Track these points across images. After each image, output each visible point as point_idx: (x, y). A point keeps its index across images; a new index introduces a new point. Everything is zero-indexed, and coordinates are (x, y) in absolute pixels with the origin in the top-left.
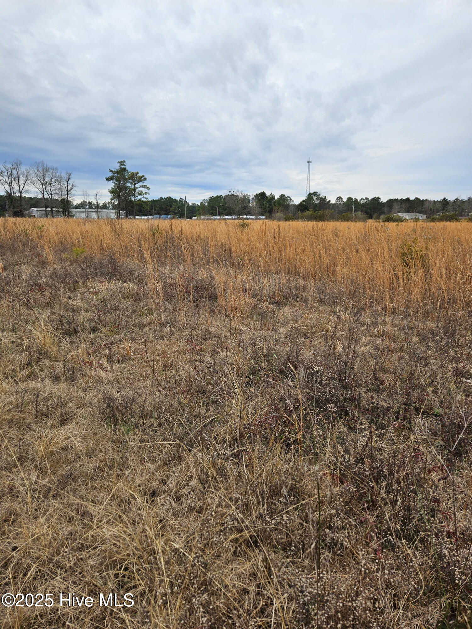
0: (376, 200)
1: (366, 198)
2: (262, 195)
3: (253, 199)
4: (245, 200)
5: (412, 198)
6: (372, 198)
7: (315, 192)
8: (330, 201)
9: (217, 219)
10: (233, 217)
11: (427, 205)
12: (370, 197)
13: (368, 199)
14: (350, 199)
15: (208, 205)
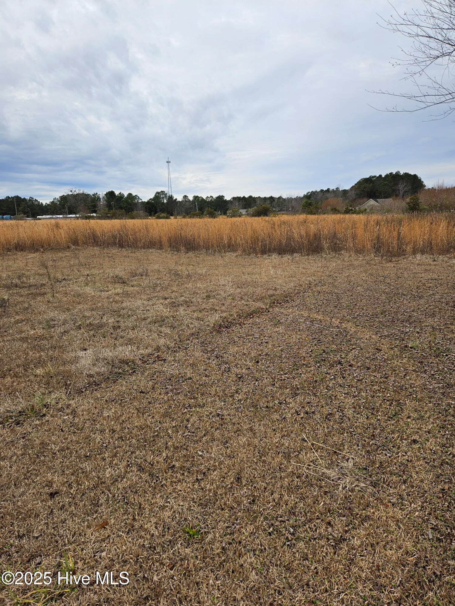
0: (221, 198)
1: (211, 197)
2: (111, 194)
3: (103, 197)
4: (95, 199)
5: (247, 196)
6: (217, 196)
7: (162, 191)
8: (176, 199)
9: (59, 218)
10: (78, 216)
11: (258, 202)
12: (215, 196)
13: (212, 197)
14: (196, 198)
15: (60, 204)
